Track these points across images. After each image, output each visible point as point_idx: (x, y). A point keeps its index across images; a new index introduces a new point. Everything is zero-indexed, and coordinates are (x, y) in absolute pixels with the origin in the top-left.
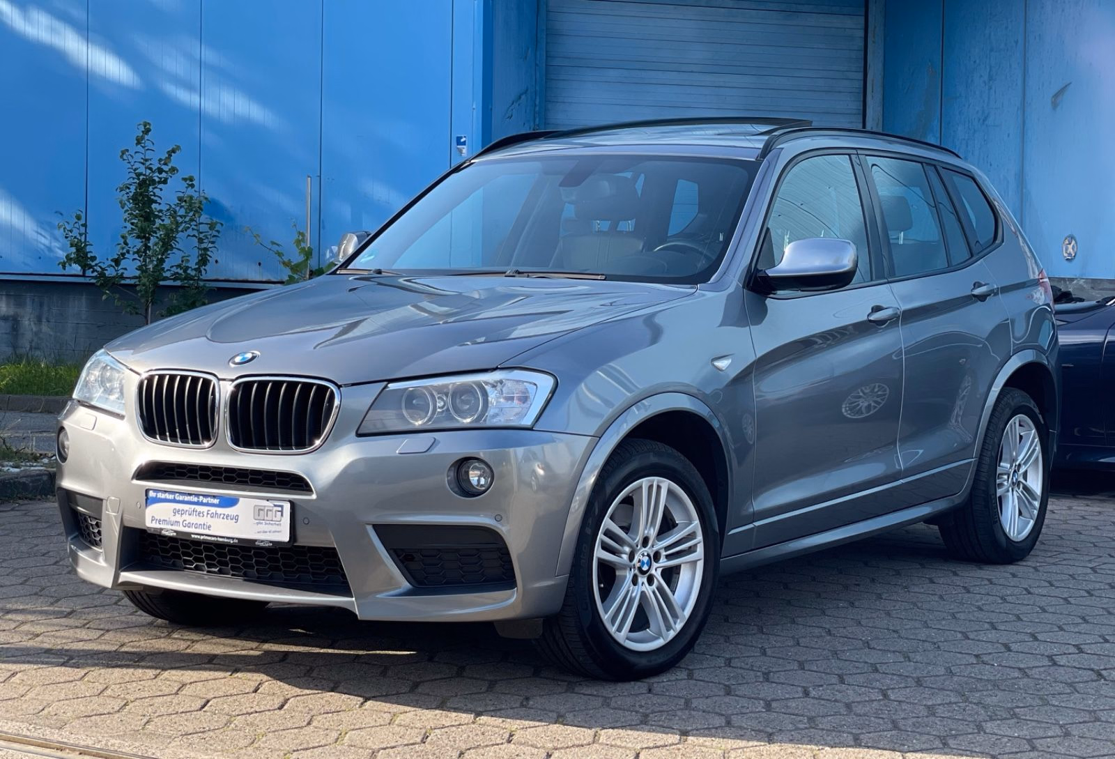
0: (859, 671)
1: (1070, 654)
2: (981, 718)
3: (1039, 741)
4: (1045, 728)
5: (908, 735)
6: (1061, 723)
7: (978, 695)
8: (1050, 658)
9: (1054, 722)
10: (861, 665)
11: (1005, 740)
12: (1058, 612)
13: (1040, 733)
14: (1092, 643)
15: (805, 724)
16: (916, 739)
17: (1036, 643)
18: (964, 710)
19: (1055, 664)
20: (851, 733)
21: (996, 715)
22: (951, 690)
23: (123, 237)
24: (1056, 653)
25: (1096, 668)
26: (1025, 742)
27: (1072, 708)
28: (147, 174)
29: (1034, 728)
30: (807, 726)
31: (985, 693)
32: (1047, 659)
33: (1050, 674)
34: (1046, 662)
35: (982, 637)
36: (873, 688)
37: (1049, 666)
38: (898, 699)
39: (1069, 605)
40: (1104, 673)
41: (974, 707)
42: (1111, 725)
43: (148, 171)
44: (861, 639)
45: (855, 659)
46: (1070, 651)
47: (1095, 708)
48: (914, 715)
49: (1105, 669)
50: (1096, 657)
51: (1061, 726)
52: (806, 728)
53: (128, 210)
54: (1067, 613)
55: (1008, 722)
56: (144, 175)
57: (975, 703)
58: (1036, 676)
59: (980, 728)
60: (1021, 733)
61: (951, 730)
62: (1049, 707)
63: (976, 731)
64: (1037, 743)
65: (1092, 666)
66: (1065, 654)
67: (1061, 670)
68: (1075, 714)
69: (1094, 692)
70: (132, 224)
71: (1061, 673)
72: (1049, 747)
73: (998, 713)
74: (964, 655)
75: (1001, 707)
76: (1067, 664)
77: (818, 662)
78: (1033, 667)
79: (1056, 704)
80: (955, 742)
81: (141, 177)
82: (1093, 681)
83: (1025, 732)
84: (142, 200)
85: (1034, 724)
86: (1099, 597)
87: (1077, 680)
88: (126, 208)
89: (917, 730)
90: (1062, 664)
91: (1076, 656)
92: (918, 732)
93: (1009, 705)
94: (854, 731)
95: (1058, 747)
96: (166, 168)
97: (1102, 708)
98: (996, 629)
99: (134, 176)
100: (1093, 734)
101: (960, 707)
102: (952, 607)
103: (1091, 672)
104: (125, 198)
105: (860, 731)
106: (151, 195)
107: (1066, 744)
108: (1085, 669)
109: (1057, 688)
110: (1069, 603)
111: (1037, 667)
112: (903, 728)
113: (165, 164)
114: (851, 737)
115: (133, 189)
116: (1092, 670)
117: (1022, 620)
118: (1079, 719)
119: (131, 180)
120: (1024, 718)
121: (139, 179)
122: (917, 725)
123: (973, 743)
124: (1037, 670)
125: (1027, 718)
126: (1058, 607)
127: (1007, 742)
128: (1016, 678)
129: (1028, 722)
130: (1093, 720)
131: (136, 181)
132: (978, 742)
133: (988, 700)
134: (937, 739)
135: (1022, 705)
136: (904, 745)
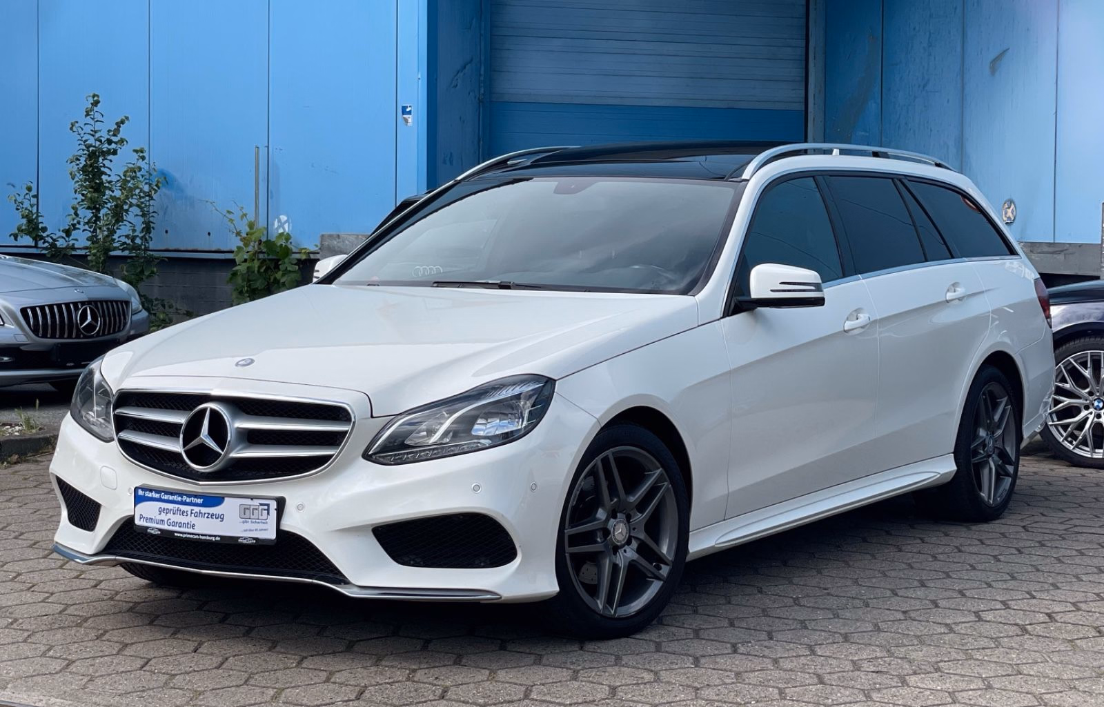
0: (789, 628)
1: (996, 610)
2: (905, 672)
3: (961, 693)
4: (967, 681)
5: (833, 689)
6: (984, 676)
7: (902, 650)
8: (977, 613)
9: (977, 675)
10: (790, 622)
11: (928, 693)
12: (987, 569)
13: (962, 685)
14: (1019, 599)
15: (732, 679)
16: (841, 693)
17: (964, 600)
18: (889, 664)
19: (980, 619)
20: (777, 687)
21: (921, 669)
22: (877, 646)
23: (73, 208)
24: (982, 609)
25: (1021, 623)
26: (947, 694)
27: (995, 662)
28: (97, 145)
29: (956, 681)
30: (735, 680)
31: (910, 648)
32: (973, 614)
33: (975, 629)
34: (973, 618)
35: (910, 593)
36: (800, 644)
37: (976, 621)
38: (824, 654)
39: (998, 563)
40: (1029, 627)
41: (899, 661)
42: (1032, 678)
43: (98, 143)
44: (792, 597)
45: (785, 616)
46: (998, 607)
47: (1019, 662)
48: (839, 670)
49: (1030, 624)
50: (1022, 612)
51: (984, 680)
52: (733, 683)
53: (78, 182)
54: (996, 570)
55: (931, 675)
56: (94, 147)
57: (900, 658)
58: (963, 632)
59: (904, 683)
60: (944, 687)
61: (875, 684)
62: (972, 661)
63: (900, 685)
64: (959, 696)
65: (1018, 621)
66: (992, 610)
67: (987, 626)
68: (998, 668)
69: (1018, 647)
70: (83, 195)
71: (985, 628)
72: (970, 699)
73: (923, 667)
74: (893, 612)
75: (925, 661)
76: (993, 619)
77: (748, 619)
78: (960, 623)
79: (980, 658)
80: (879, 695)
81: (91, 149)
82: (1018, 636)
83: (948, 685)
84: (92, 172)
85: (957, 677)
86: (1030, 554)
87: (1002, 635)
88: (76, 179)
89: (841, 684)
90: (988, 619)
91: (1002, 612)
92: (843, 686)
93: (934, 659)
94: (780, 686)
95: (980, 699)
96: (115, 139)
97: (1024, 661)
98: (926, 587)
99: (84, 148)
100: (1015, 687)
101: (885, 661)
102: (884, 565)
103: (1015, 627)
104: (76, 168)
105: (786, 686)
106: (101, 167)
107: (987, 697)
108: (1011, 624)
109: (982, 643)
110: (999, 560)
111: (963, 623)
112: (828, 682)
113: (114, 135)
114: (776, 691)
115: (83, 160)
116: (1017, 625)
117: (951, 577)
118: (1001, 672)
119: (81, 152)
120: (948, 671)
121: (88, 151)
122: (842, 679)
123: (895, 696)
124: (963, 625)
125: (951, 671)
126: (987, 565)
127: (930, 695)
128: (941, 634)
129: (952, 676)
130: (1015, 673)
131: (86, 152)
132: (901, 695)
133: (913, 655)
134: (861, 692)
135: (946, 659)
136: (828, 699)
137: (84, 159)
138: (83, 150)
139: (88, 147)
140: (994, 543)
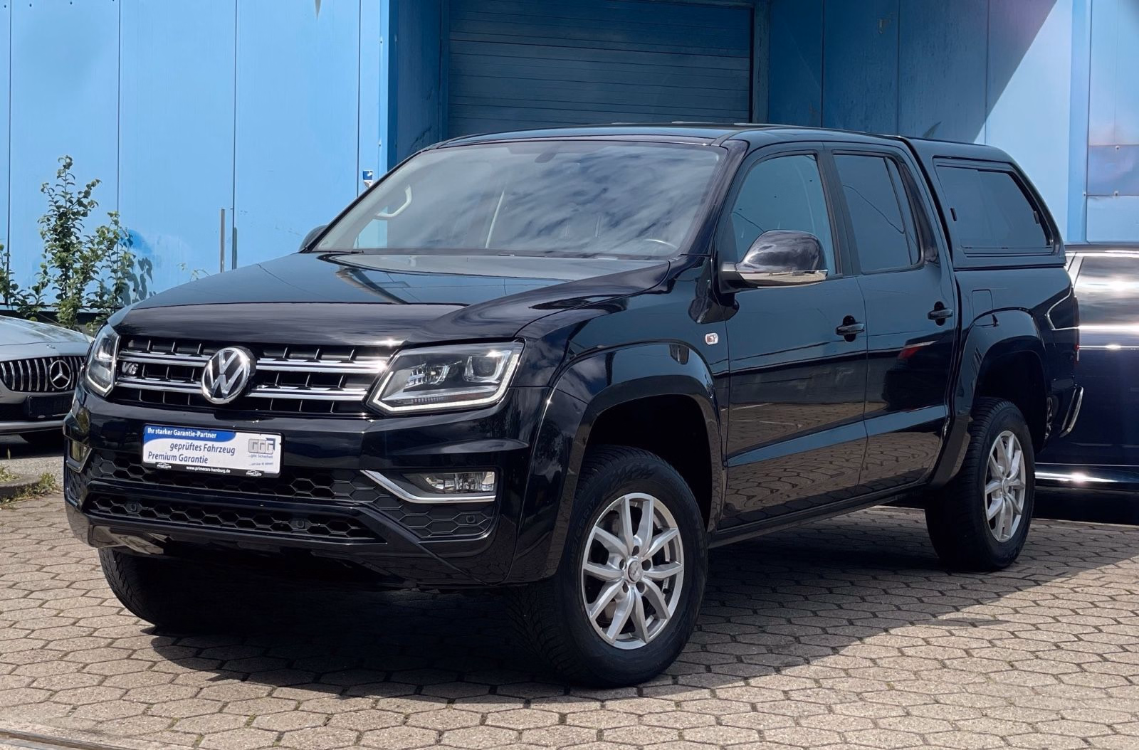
0: (725, 662)
1: (918, 646)
2: (832, 701)
3: (882, 720)
4: (889, 709)
5: (765, 716)
6: (904, 705)
7: (830, 681)
8: (899, 650)
9: (897, 704)
10: (727, 657)
11: (852, 719)
12: (911, 609)
13: (883, 713)
14: (940, 637)
15: (672, 707)
16: (772, 719)
17: (889, 637)
18: (817, 694)
19: (903, 654)
20: (713, 715)
21: (846, 699)
22: (807, 678)
24: (905, 645)
25: (940, 658)
26: (870, 721)
27: (915, 692)
28: (68, 207)
29: (879, 709)
30: (675, 709)
31: (837, 680)
32: (897, 650)
33: (898, 663)
34: (896, 653)
35: (839, 631)
36: (736, 676)
37: (898, 656)
38: (758, 685)
39: (922, 604)
40: (948, 662)
41: (827, 691)
42: (948, 707)
43: (69, 204)
44: (729, 635)
45: (722, 652)
46: (919, 644)
47: (936, 692)
48: (772, 699)
49: (949, 659)
50: (942, 648)
51: (904, 708)
52: (674, 711)
53: (48, 241)
54: (920, 610)
55: (856, 704)
56: (65, 208)
57: (828, 689)
58: (886, 666)
59: (831, 711)
60: (867, 714)
61: (804, 711)
62: (894, 691)
63: (827, 712)
64: (880, 722)
65: (937, 656)
66: (914, 646)
67: (909, 660)
68: (917, 698)
69: (936, 679)
70: (53, 254)
71: (907, 663)
72: (890, 725)
73: (848, 697)
74: (823, 648)
75: (850, 692)
76: (915, 654)
77: (688, 654)
78: (884, 657)
79: (902, 689)
80: (807, 721)
81: (61, 210)
82: (936, 669)
83: (870, 713)
84: (62, 234)
85: (879, 706)
86: (951, 597)
87: (922, 669)
88: (47, 238)
89: (773, 712)
90: (910, 654)
91: (923, 648)
92: (773, 714)
93: (859, 690)
94: (716, 713)
95: (899, 725)
96: (85, 201)
97: (942, 692)
98: (853, 625)
99: (55, 208)
100: (932, 714)
101: (813, 692)
103: (935, 662)
104: (46, 229)
105: (723, 713)
106: (72, 227)
107: (906, 723)
108: (930, 659)
109: (903, 675)
110: (922, 602)
111: (888, 657)
112: (761, 710)
113: (85, 197)
114: (713, 718)
115: (53, 220)
116: (936, 659)
117: (877, 617)
118: (920, 702)
119: (51, 213)
120: (871, 700)
121: (59, 212)
122: (774, 707)
123: (822, 722)
124: (887, 660)
125: (874, 701)
126: (911, 606)
127: (853, 721)
128: (866, 667)
129: (874, 704)
130: (933, 702)
131: (56, 213)
132: (827, 721)
133: (839, 686)
134: (791, 718)
135: (870, 690)
136: (760, 724)
137: (55, 219)
138: (54, 211)
139: (58, 207)
140: (918, 586)
